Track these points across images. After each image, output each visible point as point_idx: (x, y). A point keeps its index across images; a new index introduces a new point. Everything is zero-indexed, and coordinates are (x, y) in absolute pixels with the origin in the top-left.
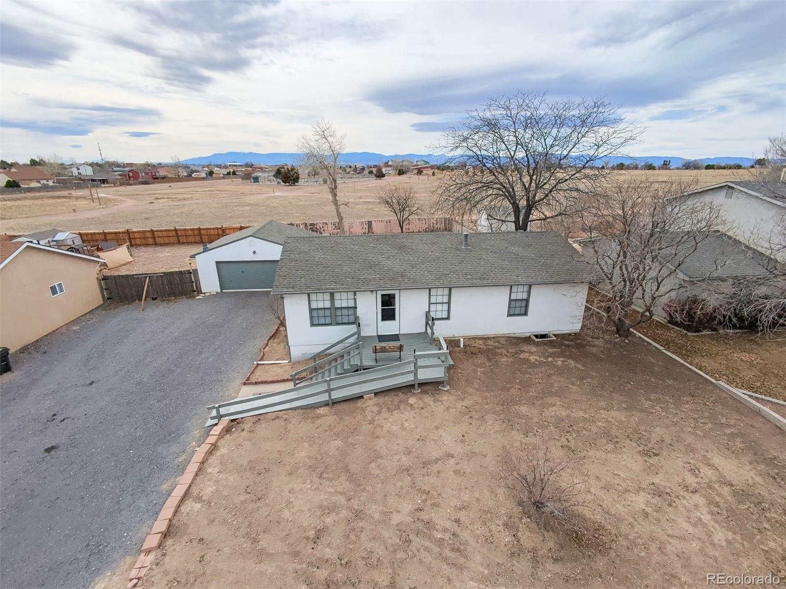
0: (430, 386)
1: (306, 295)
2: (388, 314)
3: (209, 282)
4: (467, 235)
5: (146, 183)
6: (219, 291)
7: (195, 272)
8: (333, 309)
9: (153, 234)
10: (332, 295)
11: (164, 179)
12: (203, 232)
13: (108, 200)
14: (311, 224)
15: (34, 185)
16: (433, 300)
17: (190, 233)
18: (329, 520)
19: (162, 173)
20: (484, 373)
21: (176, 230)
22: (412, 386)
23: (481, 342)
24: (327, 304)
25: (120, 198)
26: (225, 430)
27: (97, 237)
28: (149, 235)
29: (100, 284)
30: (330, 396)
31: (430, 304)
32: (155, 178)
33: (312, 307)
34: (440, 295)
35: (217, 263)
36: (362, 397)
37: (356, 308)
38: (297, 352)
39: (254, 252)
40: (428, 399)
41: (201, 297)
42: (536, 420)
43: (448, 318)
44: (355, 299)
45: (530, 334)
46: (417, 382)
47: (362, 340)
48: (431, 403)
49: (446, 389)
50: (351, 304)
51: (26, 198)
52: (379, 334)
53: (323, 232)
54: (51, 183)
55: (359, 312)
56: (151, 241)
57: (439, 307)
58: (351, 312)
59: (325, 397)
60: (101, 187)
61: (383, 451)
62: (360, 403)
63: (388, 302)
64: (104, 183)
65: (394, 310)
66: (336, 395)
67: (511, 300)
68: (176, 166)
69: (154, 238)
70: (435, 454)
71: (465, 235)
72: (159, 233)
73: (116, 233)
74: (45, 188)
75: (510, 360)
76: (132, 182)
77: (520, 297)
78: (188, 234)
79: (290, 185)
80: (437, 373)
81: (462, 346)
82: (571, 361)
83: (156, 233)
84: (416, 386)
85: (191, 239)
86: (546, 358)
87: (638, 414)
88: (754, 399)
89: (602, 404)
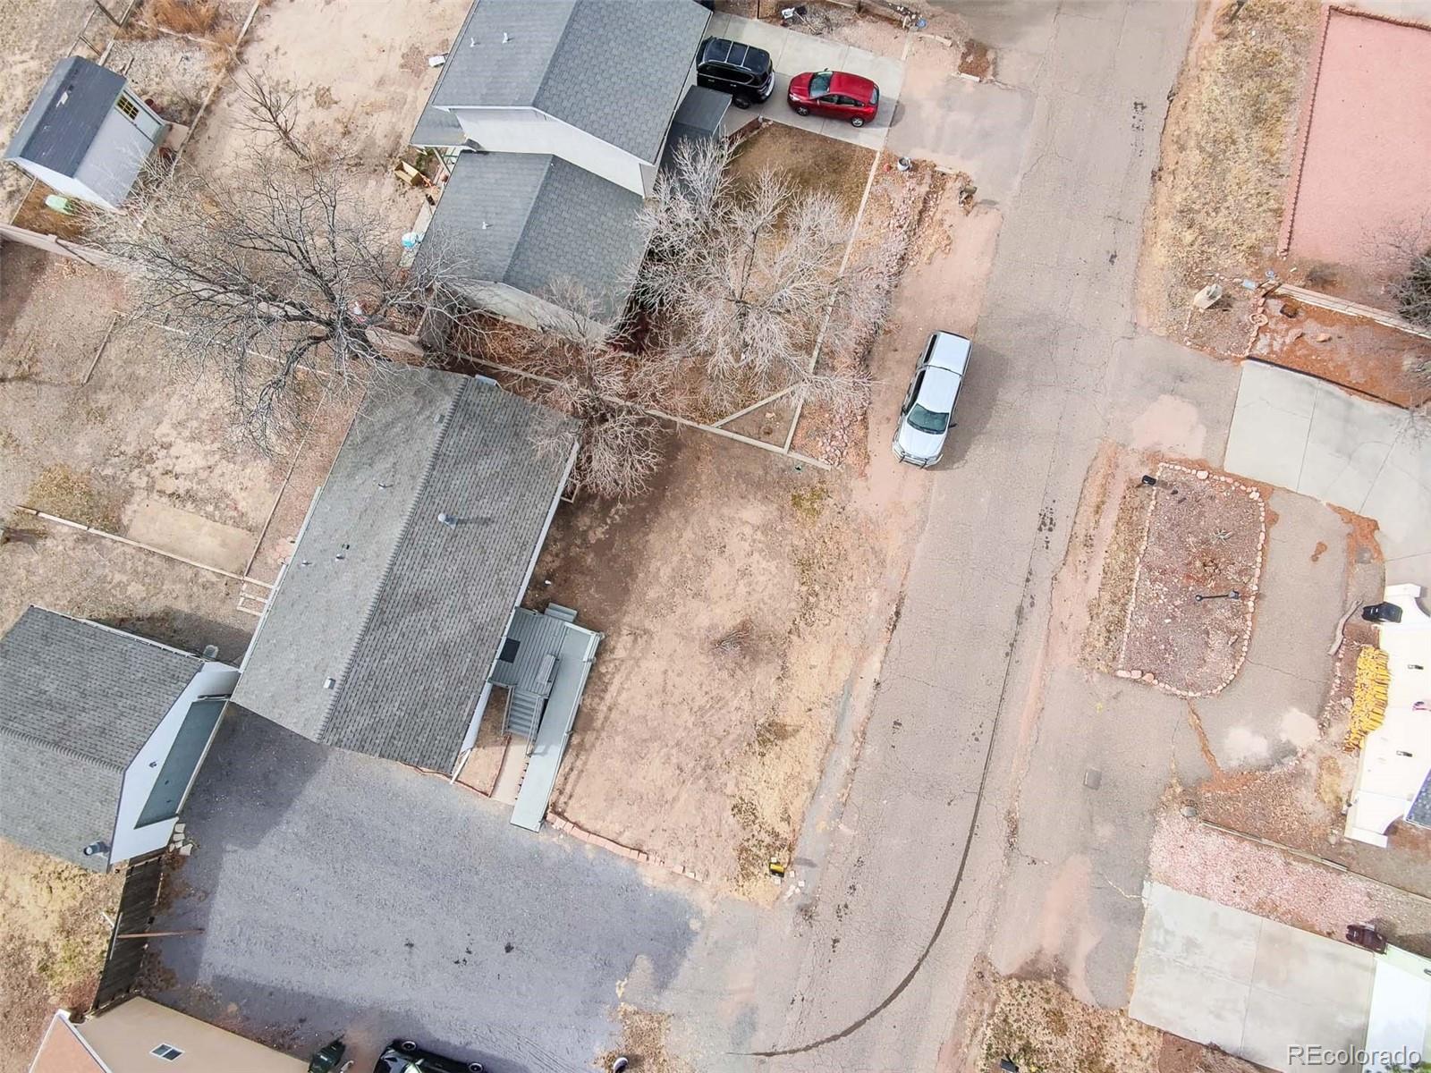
0: (601, 650)
3: (159, 836)
6: (175, 819)
7: (134, 861)
18: (674, 760)
20: (596, 591)
35: (138, 826)
40: (607, 656)
42: (665, 594)
46: (593, 660)
48: (614, 656)
61: (642, 712)
70: (660, 680)
75: (592, 555)
81: (547, 581)
86: (607, 524)
87: (694, 519)
88: (723, 427)
89: (674, 534)
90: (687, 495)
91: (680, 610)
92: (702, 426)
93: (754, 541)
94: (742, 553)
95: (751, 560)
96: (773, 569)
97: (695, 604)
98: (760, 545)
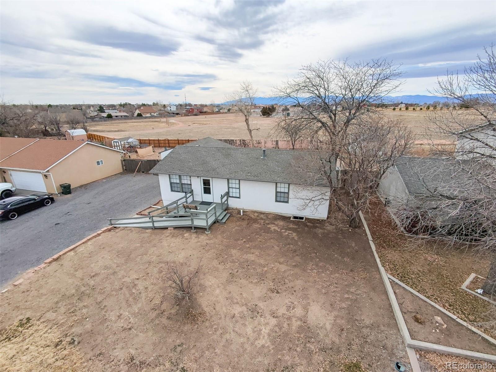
0: (199, 229)
1: (168, 176)
2: (207, 191)
4: (265, 150)
5: (196, 115)
8: (181, 183)
9: (169, 142)
10: (180, 176)
11: (205, 113)
13: (173, 124)
14: (243, 140)
15: (148, 115)
16: (230, 185)
18: (103, 272)
19: (205, 109)
20: (237, 230)
21: (178, 140)
22: (191, 227)
23: (256, 214)
24: (178, 181)
25: (179, 122)
26: (108, 230)
27: (146, 142)
29: (122, 163)
30: (153, 224)
31: (229, 188)
32: (201, 113)
33: (172, 181)
34: (234, 184)
36: (167, 228)
37: (191, 185)
38: (165, 202)
40: (194, 236)
42: (234, 258)
43: (239, 198)
44: (190, 180)
45: (291, 215)
46: (193, 226)
48: (194, 238)
49: (207, 233)
50: (189, 182)
51: (142, 122)
52: (203, 201)
53: (249, 145)
54: (155, 115)
55: (193, 187)
56: (167, 145)
57: (234, 190)
59: (150, 225)
60: (175, 117)
61: (150, 253)
62: (165, 231)
63: (206, 183)
64: (178, 115)
65: (209, 188)
66: (156, 224)
67: (277, 192)
68: (212, 106)
69: (169, 143)
70: (169, 260)
71: (263, 150)
72: (171, 141)
74: (152, 117)
75: (260, 226)
76: (190, 114)
77: (282, 190)
79: (267, 117)
80: (203, 223)
81: (242, 214)
82: (294, 234)
83: (170, 141)
84: (193, 228)
86: (281, 230)
87: (297, 270)
88: (392, 283)
89: (282, 260)
90: (317, 265)
91: (221, 267)
92: (382, 269)
93: (289, 318)
94: (274, 308)
95: (268, 316)
96: (260, 342)
97: (225, 275)
98: (285, 325)
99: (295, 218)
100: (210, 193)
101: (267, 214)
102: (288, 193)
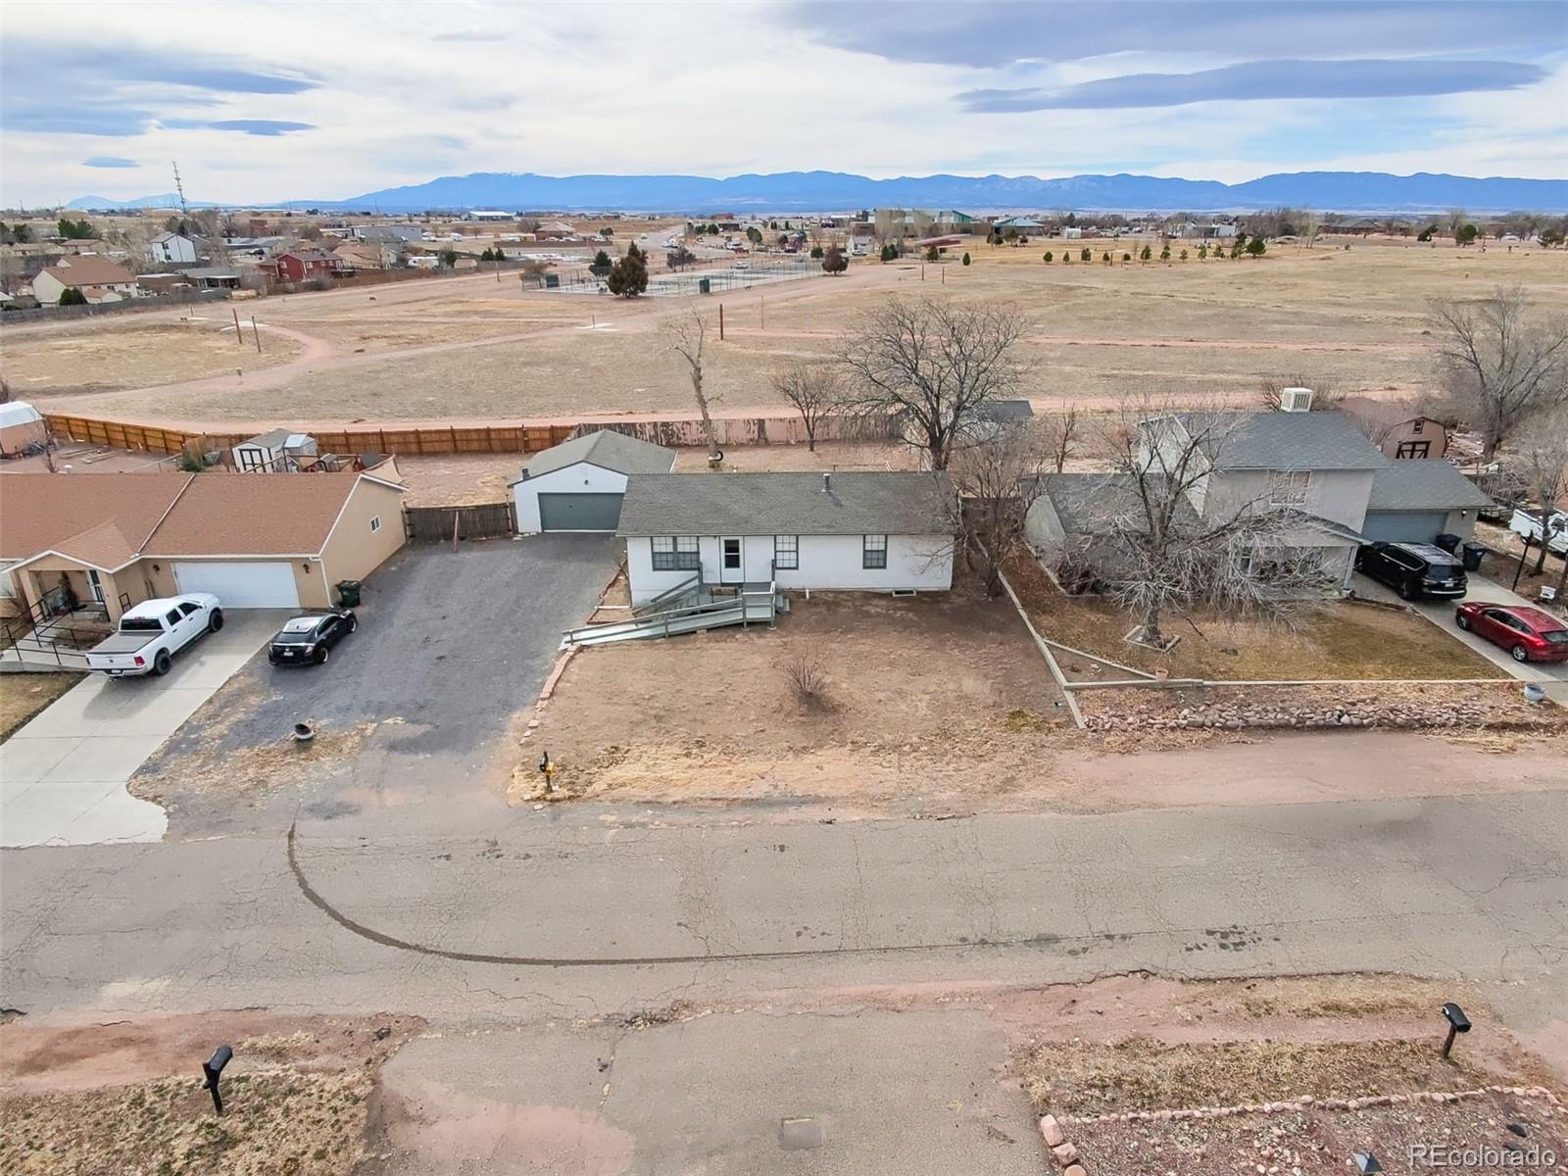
0: (759, 625)
1: (649, 540)
2: (732, 561)
3: (529, 520)
6: (540, 531)
7: (513, 505)
8: (675, 552)
10: (675, 539)
11: (353, 275)
12: (493, 435)
13: (269, 339)
15: (111, 296)
16: (779, 547)
17: (475, 437)
19: (348, 259)
20: (817, 620)
22: (741, 624)
23: (832, 595)
24: (670, 549)
25: (289, 333)
28: (412, 438)
29: (404, 519)
30: (666, 629)
31: (776, 551)
32: (335, 275)
33: (656, 550)
34: (786, 543)
35: (540, 494)
36: (695, 632)
37: (698, 553)
38: (640, 596)
39: (586, 482)
40: (753, 636)
41: (518, 538)
43: (796, 568)
44: (698, 544)
46: (745, 621)
47: (703, 588)
48: (755, 638)
49: (774, 629)
50: (694, 549)
52: (721, 581)
54: (133, 290)
55: (702, 558)
57: (786, 556)
58: (694, 557)
59: (661, 630)
63: (732, 548)
64: (233, 287)
65: (738, 556)
66: (672, 628)
67: (865, 551)
72: (426, 435)
73: (362, 434)
77: (874, 547)
78: (470, 437)
80: (766, 614)
81: (807, 597)
83: (422, 436)
84: (745, 624)
85: (475, 446)
87: (933, 652)
89: (908, 645)
90: (957, 644)
99: (897, 593)
100: (738, 566)
101: (850, 593)
102: (885, 551)
